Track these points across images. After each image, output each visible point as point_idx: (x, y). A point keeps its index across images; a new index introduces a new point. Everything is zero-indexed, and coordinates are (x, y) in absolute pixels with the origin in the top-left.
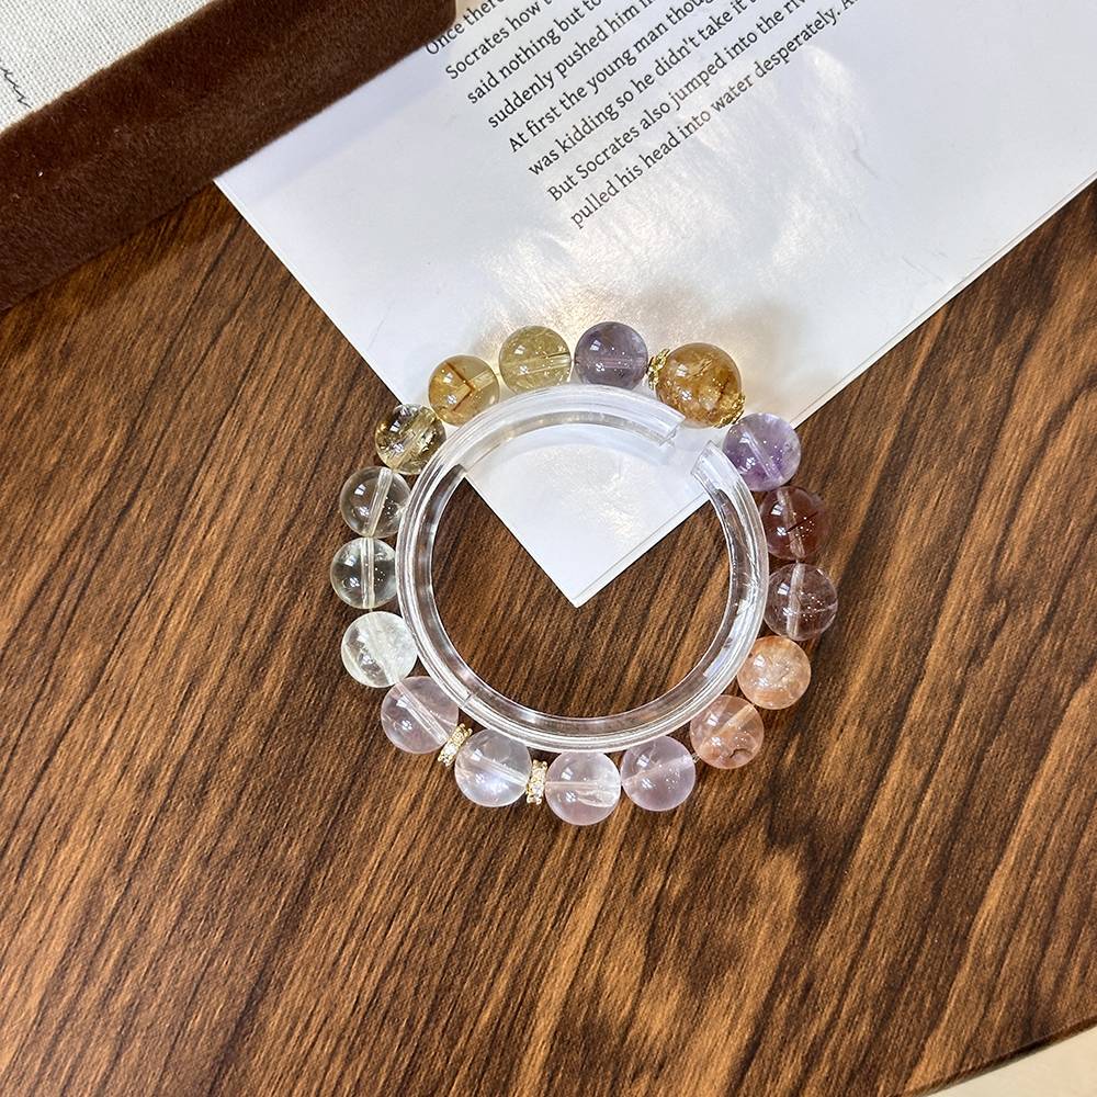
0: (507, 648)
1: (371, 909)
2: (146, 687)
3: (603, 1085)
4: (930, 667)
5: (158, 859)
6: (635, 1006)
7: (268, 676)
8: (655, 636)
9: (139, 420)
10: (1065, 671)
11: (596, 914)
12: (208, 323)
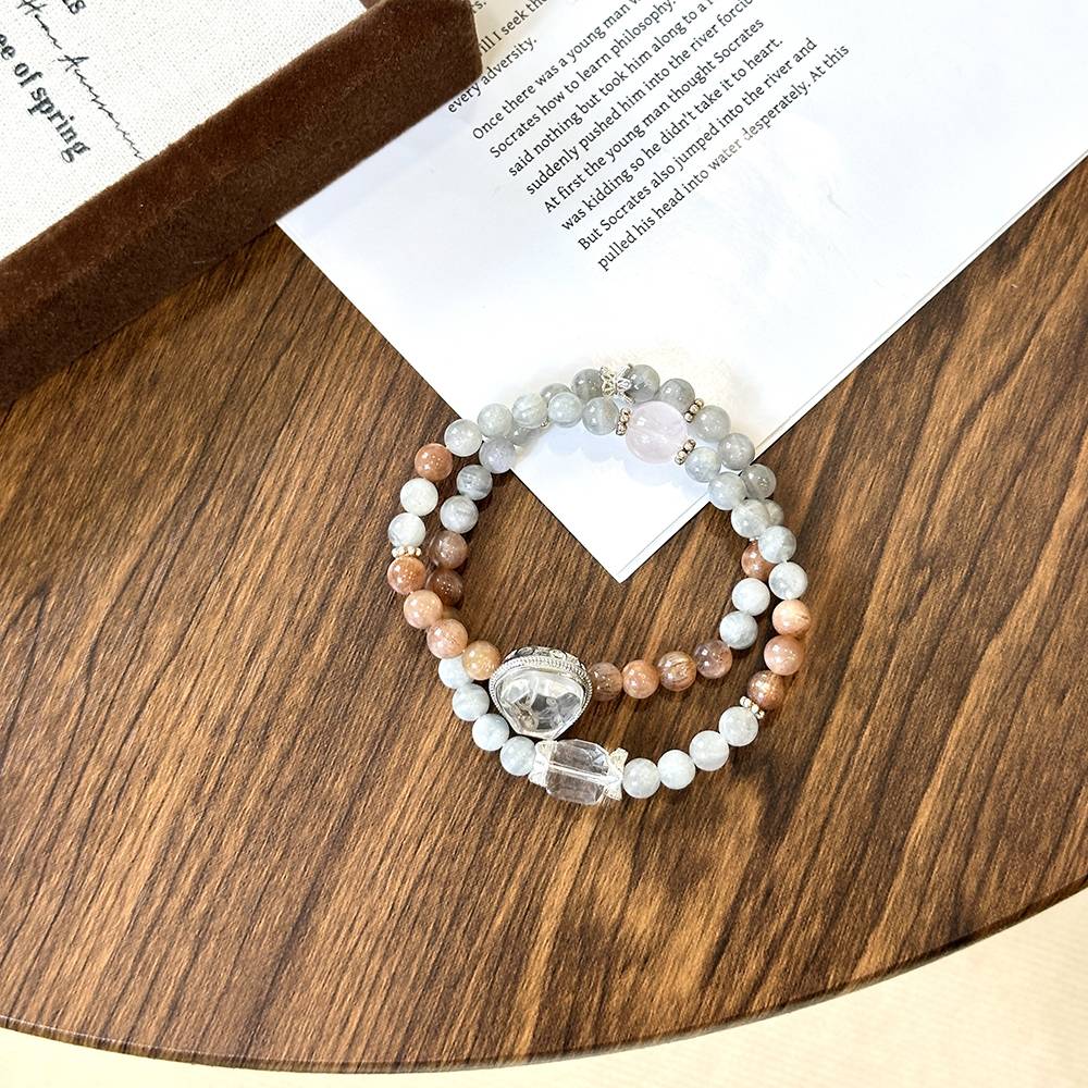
0: (514, 613)
1: (403, 831)
2: (218, 652)
3: (598, 977)
4: (868, 624)
5: (230, 792)
6: (624, 909)
7: (318, 641)
8: (637, 601)
9: (213, 434)
10: (980, 625)
11: (590, 834)
12: (267, 355)
